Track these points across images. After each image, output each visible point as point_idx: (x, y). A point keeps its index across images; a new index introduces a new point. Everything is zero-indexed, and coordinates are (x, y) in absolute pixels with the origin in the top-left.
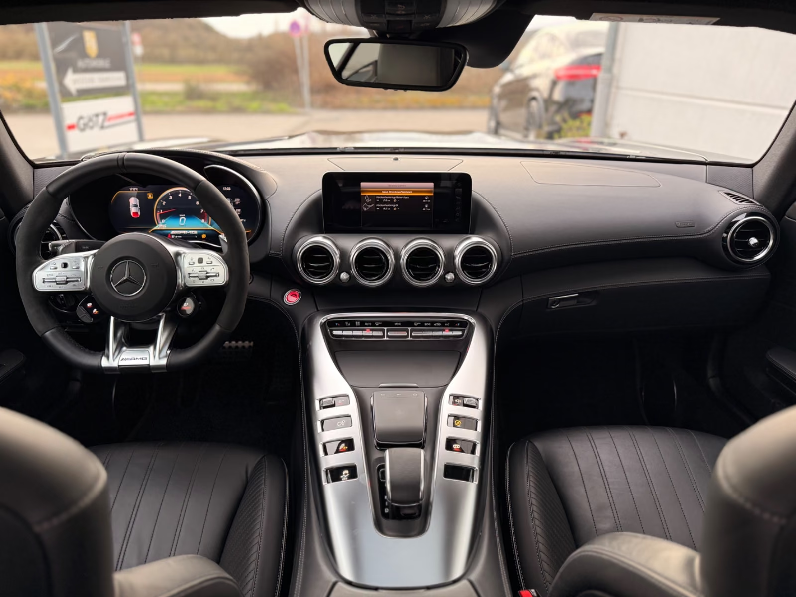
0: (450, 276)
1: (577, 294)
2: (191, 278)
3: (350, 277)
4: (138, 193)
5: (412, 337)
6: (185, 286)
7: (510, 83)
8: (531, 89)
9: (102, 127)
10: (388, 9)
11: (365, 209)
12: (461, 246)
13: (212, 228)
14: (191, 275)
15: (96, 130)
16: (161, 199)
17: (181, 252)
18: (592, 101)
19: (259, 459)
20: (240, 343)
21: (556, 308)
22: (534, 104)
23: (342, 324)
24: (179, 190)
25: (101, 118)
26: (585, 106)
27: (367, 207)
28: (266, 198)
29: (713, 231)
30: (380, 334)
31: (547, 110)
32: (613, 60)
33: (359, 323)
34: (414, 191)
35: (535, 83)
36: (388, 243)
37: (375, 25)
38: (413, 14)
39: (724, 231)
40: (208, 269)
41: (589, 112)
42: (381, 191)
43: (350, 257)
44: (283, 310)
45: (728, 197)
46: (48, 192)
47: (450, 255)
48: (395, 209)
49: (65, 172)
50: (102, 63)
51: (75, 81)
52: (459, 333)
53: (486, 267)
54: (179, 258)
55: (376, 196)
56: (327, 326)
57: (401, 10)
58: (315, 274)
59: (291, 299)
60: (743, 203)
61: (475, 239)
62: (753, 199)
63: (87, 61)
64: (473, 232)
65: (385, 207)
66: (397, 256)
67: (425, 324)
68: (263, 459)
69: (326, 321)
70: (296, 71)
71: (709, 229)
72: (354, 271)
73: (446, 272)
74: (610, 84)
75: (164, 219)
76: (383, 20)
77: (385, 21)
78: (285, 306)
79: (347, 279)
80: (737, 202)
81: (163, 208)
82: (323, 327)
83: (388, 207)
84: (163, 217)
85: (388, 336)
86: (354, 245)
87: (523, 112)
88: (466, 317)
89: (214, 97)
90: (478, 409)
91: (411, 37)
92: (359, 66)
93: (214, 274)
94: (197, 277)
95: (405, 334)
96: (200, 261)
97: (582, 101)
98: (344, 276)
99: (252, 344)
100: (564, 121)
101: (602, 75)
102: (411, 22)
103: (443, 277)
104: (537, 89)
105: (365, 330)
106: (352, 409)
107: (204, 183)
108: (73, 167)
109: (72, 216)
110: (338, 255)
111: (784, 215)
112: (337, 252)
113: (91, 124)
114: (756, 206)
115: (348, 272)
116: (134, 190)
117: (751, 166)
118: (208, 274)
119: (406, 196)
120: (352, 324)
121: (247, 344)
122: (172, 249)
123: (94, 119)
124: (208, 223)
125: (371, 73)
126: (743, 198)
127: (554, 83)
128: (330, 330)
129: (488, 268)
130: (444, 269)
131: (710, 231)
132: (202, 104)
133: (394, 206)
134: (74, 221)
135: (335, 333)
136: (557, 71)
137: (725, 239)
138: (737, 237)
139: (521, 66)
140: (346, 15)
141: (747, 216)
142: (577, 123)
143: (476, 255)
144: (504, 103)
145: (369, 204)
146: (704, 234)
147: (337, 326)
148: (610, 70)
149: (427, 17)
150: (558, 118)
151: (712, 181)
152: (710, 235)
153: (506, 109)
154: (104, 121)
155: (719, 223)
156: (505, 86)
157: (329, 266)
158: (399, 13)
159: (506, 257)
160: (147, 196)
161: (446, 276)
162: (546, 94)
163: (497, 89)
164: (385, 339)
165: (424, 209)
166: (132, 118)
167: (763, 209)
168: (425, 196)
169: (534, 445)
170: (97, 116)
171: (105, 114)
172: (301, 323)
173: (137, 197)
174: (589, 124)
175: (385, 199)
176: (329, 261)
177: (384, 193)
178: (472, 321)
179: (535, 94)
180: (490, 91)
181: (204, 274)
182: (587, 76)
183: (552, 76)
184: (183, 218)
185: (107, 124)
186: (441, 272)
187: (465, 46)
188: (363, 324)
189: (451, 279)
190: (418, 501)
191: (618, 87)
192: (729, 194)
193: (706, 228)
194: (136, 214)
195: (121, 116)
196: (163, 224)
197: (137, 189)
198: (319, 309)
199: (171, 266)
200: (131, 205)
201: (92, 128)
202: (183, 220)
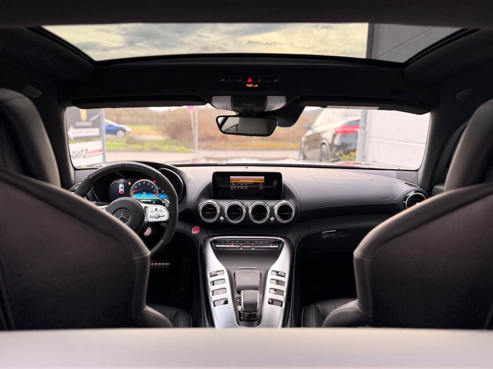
0: (272, 219)
1: (335, 231)
2: (151, 218)
3: (224, 219)
4: (124, 182)
5: (254, 248)
6: (148, 221)
7: (310, 136)
8: (323, 139)
9: (85, 157)
10: (244, 105)
11: (232, 189)
12: (277, 205)
13: (158, 199)
14: (151, 216)
15: (81, 158)
16: (135, 185)
17: (148, 206)
18: (356, 144)
19: (177, 311)
20: (163, 264)
21: (326, 237)
22: (324, 146)
23: (220, 242)
24: (144, 181)
25: (84, 152)
26: (352, 148)
27: (233, 188)
28: (186, 184)
29: (399, 200)
30: (239, 246)
31: (331, 150)
32: (366, 123)
33: (228, 241)
34: (255, 180)
35: (324, 136)
36: (243, 203)
37: (239, 110)
38: (254, 107)
39: (403, 200)
40: (160, 213)
41: (355, 151)
42: (239, 180)
43: (224, 210)
44: (191, 236)
45: (406, 184)
46: (89, 178)
47: (272, 209)
48: (246, 189)
49: (94, 172)
50: (88, 124)
51: (73, 133)
52: (277, 246)
53: (290, 214)
54: (146, 209)
55: (237, 182)
56: (213, 243)
57: (249, 105)
58: (208, 218)
59: (195, 232)
60: (413, 187)
61: (284, 202)
62: (418, 185)
63: (81, 123)
64: (284, 199)
65: (241, 188)
66: (247, 209)
67: (261, 242)
68: (179, 311)
69: (212, 241)
70: (190, 129)
71: (397, 198)
72: (226, 216)
73: (270, 217)
74: (365, 135)
75: (135, 194)
76: (242, 109)
77: (243, 109)
78: (192, 234)
79: (223, 220)
80: (409, 187)
81: (135, 189)
82: (211, 243)
83: (243, 188)
84: (135, 193)
85: (242, 248)
86: (226, 204)
87: (318, 151)
88: (280, 239)
89: (142, 143)
90: (285, 277)
91: (254, 115)
92: (228, 127)
93: (162, 216)
94: (154, 217)
95: (251, 247)
96: (156, 210)
97: (351, 145)
98: (222, 218)
99: (169, 264)
100: (341, 155)
101: (359, 131)
102: (253, 109)
103: (269, 219)
104: (325, 139)
105: (231, 245)
106: (226, 276)
107: (161, 175)
108: (97, 170)
109: (93, 192)
110: (219, 209)
111: (432, 192)
112: (219, 207)
113: (79, 155)
114: (418, 188)
115: (224, 216)
116: (122, 180)
117: (417, 171)
118: (159, 216)
119: (251, 182)
120: (225, 242)
121: (167, 264)
122: (143, 205)
123: (81, 152)
124: (157, 196)
125: (235, 129)
126: (413, 185)
127: (334, 136)
128: (214, 245)
129: (290, 215)
130: (269, 215)
131: (397, 200)
132: (136, 146)
133: (246, 187)
134: (93, 194)
135: (216, 246)
136: (336, 129)
137: (405, 204)
138: (410, 203)
139: (317, 127)
140: (226, 106)
141: (415, 192)
142: (348, 156)
143: (284, 210)
144: (307, 147)
145: (234, 186)
146: (395, 201)
147: (218, 243)
148: (364, 128)
149: (259, 108)
150: (337, 154)
151: (398, 178)
152: (398, 201)
153: (309, 149)
154: (86, 154)
155: (401, 196)
156: (307, 137)
157: (215, 213)
158: (248, 106)
159: (299, 210)
160: (128, 183)
161: (270, 219)
162: (330, 142)
163: (303, 139)
164: (241, 249)
165: (260, 189)
166: (101, 152)
167: (421, 190)
168: (260, 183)
169: (317, 306)
170: (82, 151)
171: (87, 150)
172: (200, 242)
173: (123, 184)
174: (355, 157)
175: (242, 184)
176: (215, 211)
177: (241, 181)
178: (283, 240)
179: (324, 141)
180: (300, 140)
181: (158, 216)
182: (353, 131)
183: (333, 132)
184: (144, 193)
185: (87, 155)
186: (268, 216)
187: (276, 118)
188: (230, 242)
189: (272, 220)
190: (256, 311)
191: (369, 137)
192: (406, 183)
193: (396, 198)
194: (122, 192)
195: (95, 151)
196: (135, 197)
197: (123, 180)
198: (209, 235)
199: (142, 213)
200: (120, 187)
201: (79, 157)
202: (144, 195)
